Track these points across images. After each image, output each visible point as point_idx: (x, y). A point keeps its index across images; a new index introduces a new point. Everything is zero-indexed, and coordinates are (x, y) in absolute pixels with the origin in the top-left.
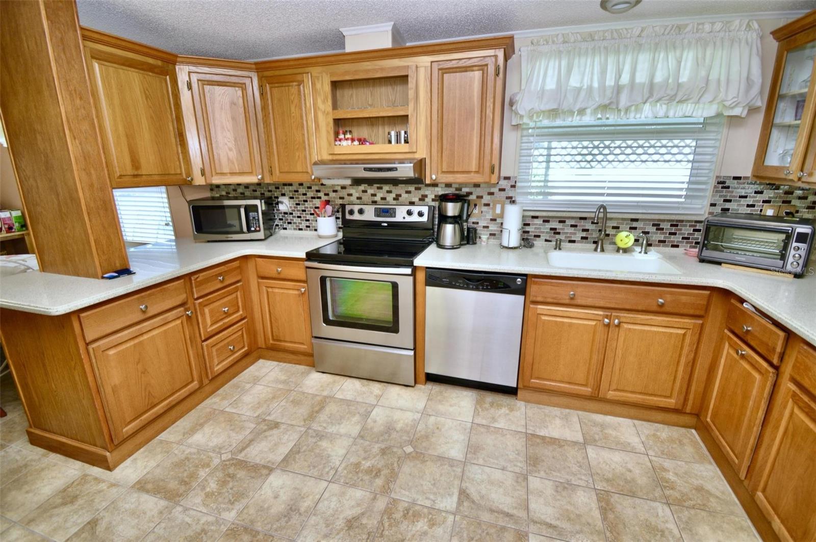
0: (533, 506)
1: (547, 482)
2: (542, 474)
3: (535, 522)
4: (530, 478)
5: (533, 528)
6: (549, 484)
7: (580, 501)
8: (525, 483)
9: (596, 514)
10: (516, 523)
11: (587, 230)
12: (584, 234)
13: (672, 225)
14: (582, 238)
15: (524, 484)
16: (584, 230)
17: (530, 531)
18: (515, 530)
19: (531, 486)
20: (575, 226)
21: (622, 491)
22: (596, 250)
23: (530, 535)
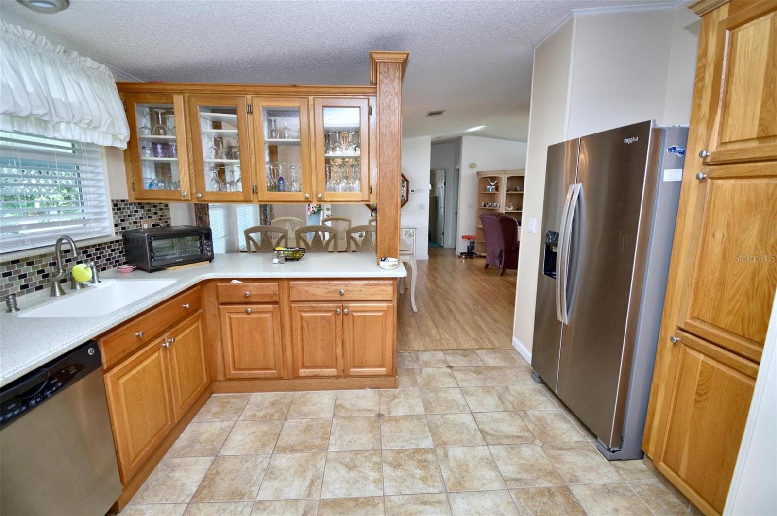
0: (293, 496)
1: (264, 486)
2: (255, 489)
3: (309, 494)
4: (259, 498)
5: (315, 496)
6: (266, 484)
7: (285, 464)
8: (265, 502)
9: (297, 455)
10: (312, 508)
11: (24, 276)
12: (23, 282)
13: (97, 250)
14: (23, 287)
15: (267, 504)
16: (21, 277)
17: (318, 498)
18: (319, 508)
19: (270, 498)
20: (9, 274)
21: (274, 439)
22: (53, 294)
23: (322, 497)
